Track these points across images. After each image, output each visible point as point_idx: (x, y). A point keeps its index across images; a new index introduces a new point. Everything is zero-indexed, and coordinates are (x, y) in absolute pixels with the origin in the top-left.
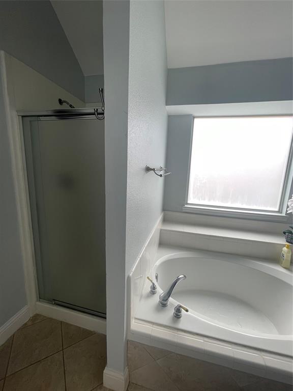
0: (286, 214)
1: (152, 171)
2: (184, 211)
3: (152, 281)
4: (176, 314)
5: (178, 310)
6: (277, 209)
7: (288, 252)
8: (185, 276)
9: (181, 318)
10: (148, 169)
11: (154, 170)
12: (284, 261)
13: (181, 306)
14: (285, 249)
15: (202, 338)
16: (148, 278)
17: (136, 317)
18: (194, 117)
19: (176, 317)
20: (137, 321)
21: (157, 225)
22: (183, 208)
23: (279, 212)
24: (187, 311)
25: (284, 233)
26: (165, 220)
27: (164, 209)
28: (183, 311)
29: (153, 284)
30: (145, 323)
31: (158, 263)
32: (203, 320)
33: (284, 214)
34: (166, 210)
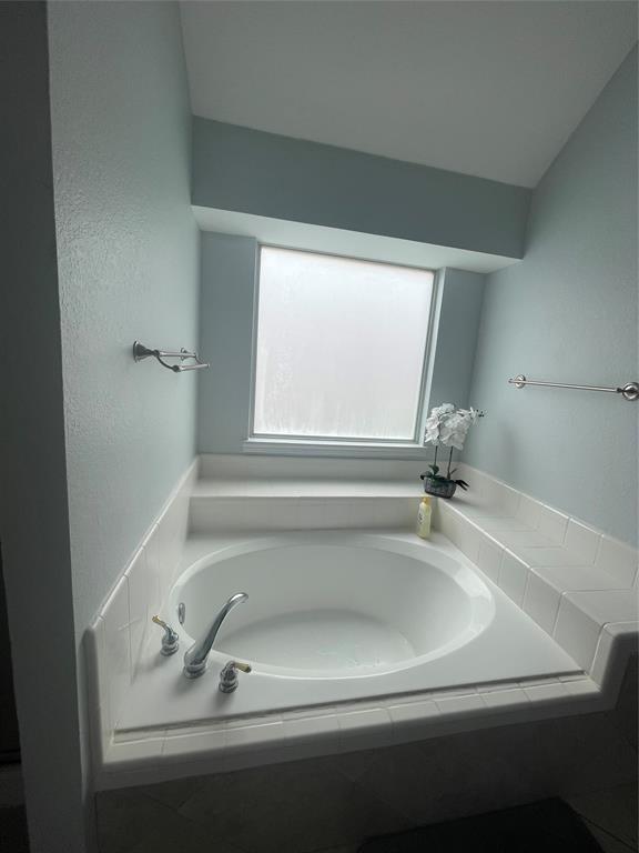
0: (425, 444)
1: (153, 358)
2: (245, 451)
3: (164, 626)
4: (224, 685)
5: (229, 675)
6: (411, 438)
7: (427, 510)
8: (245, 595)
9: (237, 691)
10: (139, 352)
11: (156, 353)
12: (422, 528)
13: (234, 665)
14: (423, 505)
15: (279, 717)
16: (155, 620)
17: (121, 727)
18: (261, 245)
19: (224, 692)
20: (122, 737)
21: (178, 490)
22: (245, 445)
23: (415, 441)
24: (248, 670)
25: (422, 477)
26: (203, 476)
27: (200, 450)
28: (240, 674)
29: (169, 631)
30: (147, 734)
31: (183, 579)
32: (283, 677)
33: (421, 446)
34: (204, 453)
